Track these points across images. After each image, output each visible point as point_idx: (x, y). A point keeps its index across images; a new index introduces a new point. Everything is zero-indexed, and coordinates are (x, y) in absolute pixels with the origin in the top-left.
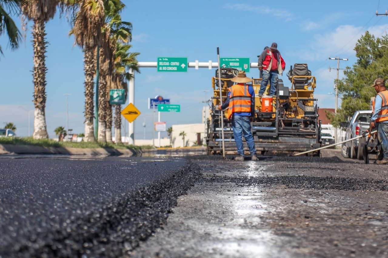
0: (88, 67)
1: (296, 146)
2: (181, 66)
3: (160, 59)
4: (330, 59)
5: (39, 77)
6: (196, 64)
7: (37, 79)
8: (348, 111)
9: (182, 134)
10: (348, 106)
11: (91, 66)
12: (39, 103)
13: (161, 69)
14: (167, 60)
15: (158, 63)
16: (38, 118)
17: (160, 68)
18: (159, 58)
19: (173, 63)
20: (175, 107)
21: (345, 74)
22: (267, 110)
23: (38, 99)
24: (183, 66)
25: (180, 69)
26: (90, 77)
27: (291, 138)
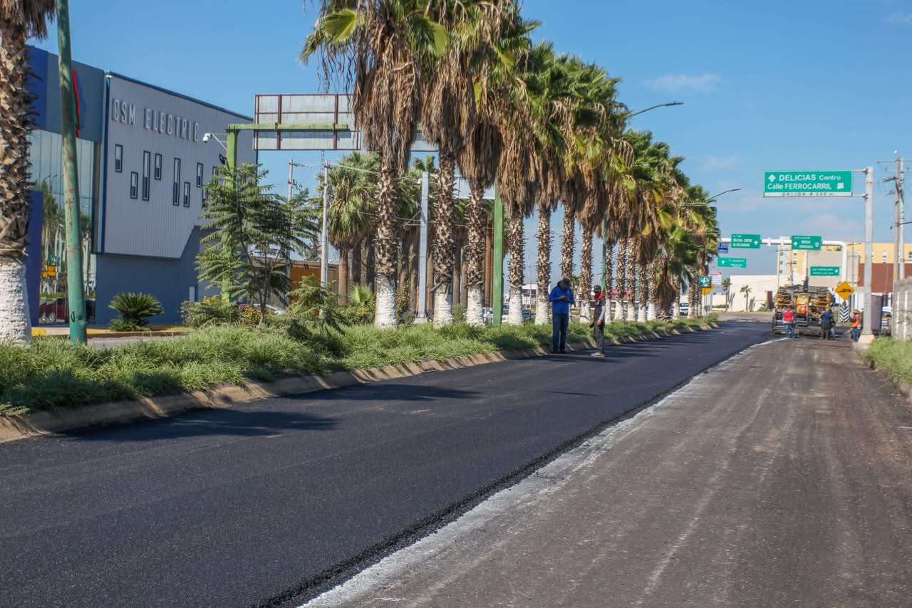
2: (754, 243)
6: (768, 241)
9: (745, 289)
13: (734, 245)
14: (741, 236)
19: (746, 240)
20: (740, 261)
24: (756, 242)
25: (752, 246)
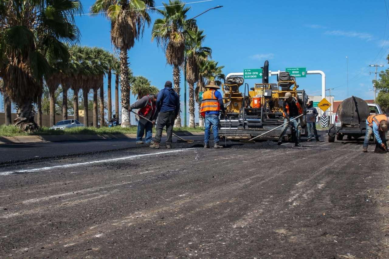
0: (175, 78)
1: (273, 133)
2: (260, 74)
3: (246, 71)
4: (370, 66)
5: (124, 86)
7: (122, 88)
8: (381, 102)
10: (380, 99)
11: (177, 77)
12: (124, 103)
14: (250, 71)
15: (244, 73)
16: (124, 114)
17: (246, 76)
18: (244, 70)
19: (254, 73)
21: (380, 76)
22: (256, 107)
23: (123, 101)
26: (177, 84)
27: (272, 127)
